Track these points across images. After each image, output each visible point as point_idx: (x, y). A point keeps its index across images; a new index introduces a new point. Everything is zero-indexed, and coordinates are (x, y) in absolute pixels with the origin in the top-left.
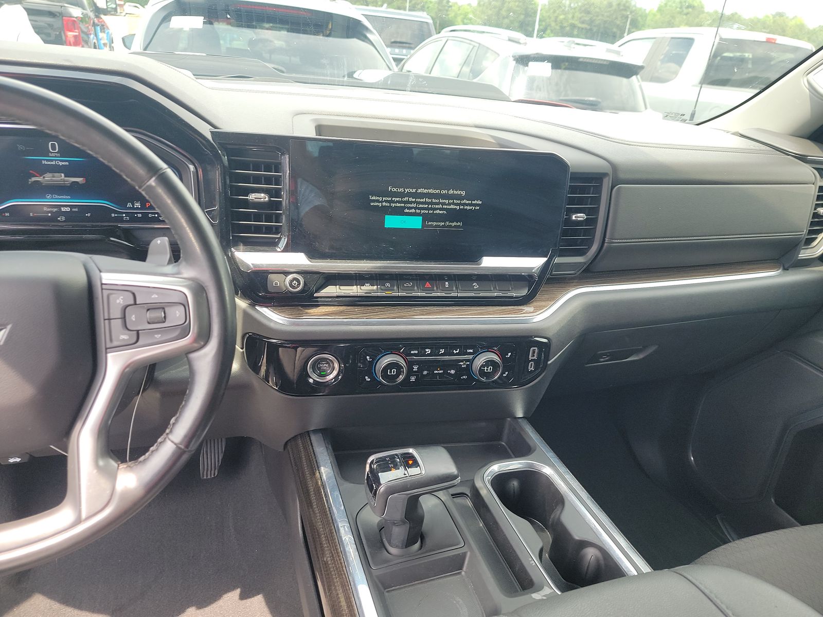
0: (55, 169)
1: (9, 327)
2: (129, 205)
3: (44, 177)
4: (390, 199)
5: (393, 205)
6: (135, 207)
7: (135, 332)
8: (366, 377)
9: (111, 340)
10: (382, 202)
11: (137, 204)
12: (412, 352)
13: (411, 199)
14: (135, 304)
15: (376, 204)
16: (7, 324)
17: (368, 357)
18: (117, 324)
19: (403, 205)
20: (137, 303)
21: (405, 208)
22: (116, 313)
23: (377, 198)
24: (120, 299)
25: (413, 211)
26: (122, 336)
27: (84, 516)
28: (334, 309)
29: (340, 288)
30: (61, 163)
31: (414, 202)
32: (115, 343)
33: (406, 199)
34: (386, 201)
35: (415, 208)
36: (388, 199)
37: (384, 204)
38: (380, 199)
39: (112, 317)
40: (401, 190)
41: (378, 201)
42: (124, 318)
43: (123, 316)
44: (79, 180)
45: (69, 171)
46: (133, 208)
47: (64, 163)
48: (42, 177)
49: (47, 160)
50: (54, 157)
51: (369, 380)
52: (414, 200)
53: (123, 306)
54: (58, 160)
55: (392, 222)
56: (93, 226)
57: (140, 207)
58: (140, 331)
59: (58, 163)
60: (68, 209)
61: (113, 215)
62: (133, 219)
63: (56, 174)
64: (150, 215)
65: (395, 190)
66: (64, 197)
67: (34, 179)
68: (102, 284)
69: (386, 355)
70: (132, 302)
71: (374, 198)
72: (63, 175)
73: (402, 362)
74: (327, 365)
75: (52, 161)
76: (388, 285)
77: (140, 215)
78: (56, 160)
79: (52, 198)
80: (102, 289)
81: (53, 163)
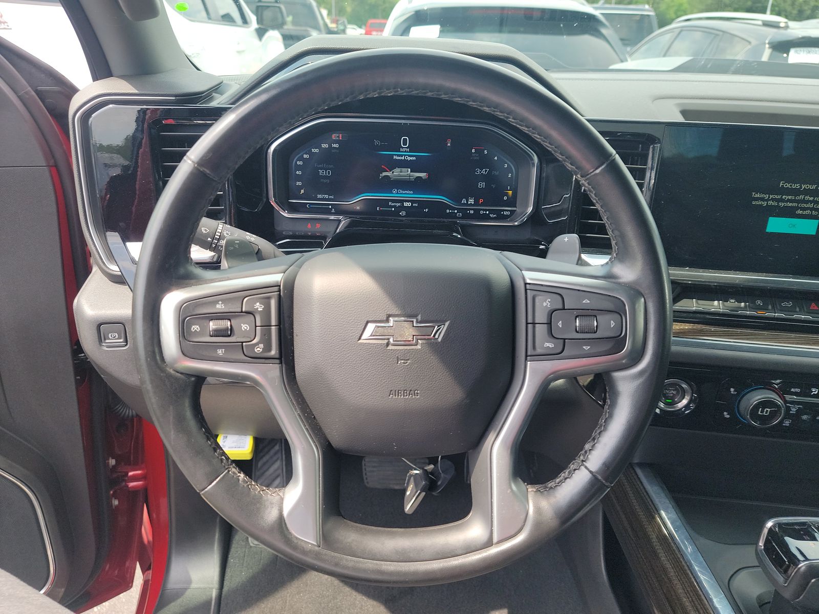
0: (403, 164)
1: (447, 324)
2: (464, 201)
3: (393, 172)
4: (779, 197)
5: (782, 204)
6: (469, 203)
7: (562, 340)
8: (725, 413)
9: (534, 347)
10: (767, 200)
11: (471, 200)
12: (793, 390)
13: (807, 198)
14: (564, 309)
15: (760, 203)
16: (446, 321)
17: (732, 390)
18: (541, 330)
19: (795, 204)
20: (565, 308)
21: (797, 208)
22: (541, 317)
23: (762, 196)
24: (547, 302)
25: (808, 212)
26: (546, 344)
27: (495, 540)
28: (690, 327)
29: (697, 303)
30: (409, 158)
31: (811, 202)
32: (539, 350)
33: (802, 197)
34: (773, 200)
35: (811, 209)
36: (776, 197)
37: (770, 203)
38: (766, 197)
39: (536, 322)
40: (797, 186)
41: (762, 199)
42: (549, 324)
43: (549, 322)
44: (423, 175)
45: (414, 166)
46: (467, 204)
47: (411, 158)
48: (391, 172)
49: (398, 155)
50: (404, 152)
51: (728, 416)
52: (811, 199)
53: (550, 310)
54: (407, 155)
55: (776, 225)
56: (429, 222)
57: (473, 203)
58: (566, 340)
59: (407, 158)
60: (409, 204)
61: (448, 211)
62: (466, 216)
63: (404, 169)
64: (481, 212)
65: (788, 186)
66: (408, 192)
67: (384, 174)
68: (526, 284)
69: (756, 389)
70: (561, 307)
71: (758, 195)
72: (409, 170)
73: (779, 401)
74: (674, 392)
75: (402, 156)
76: (759, 302)
77: (472, 212)
78: (405, 155)
79: (397, 193)
80: (526, 290)
81: (403, 158)
